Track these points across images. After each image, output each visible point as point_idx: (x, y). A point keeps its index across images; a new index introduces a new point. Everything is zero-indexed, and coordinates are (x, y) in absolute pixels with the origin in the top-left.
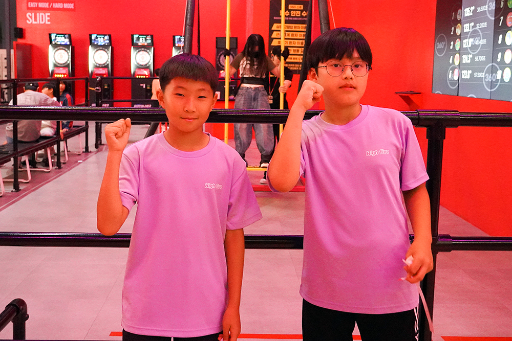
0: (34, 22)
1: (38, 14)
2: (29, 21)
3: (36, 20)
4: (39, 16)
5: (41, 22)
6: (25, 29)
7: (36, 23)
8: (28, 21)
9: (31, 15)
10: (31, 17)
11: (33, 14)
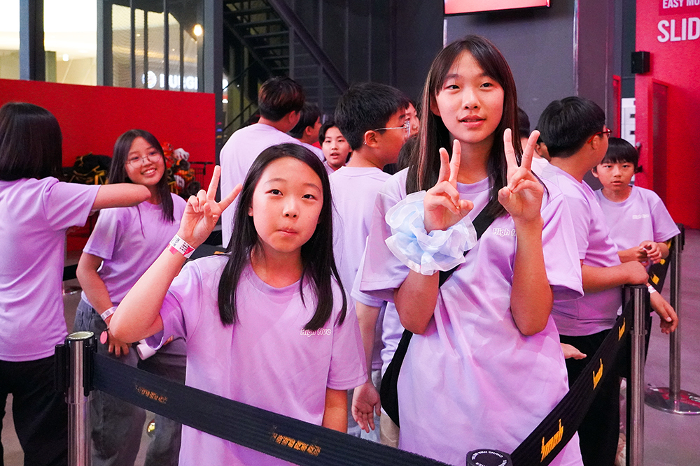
0: (674, 39)
1: (684, 21)
2: (663, 36)
3: (678, 33)
4: (687, 24)
5: (691, 37)
6: (653, 54)
7: (678, 39)
8: (660, 38)
9: (667, 24)
10: (668, 29)
11: (673, 22)
